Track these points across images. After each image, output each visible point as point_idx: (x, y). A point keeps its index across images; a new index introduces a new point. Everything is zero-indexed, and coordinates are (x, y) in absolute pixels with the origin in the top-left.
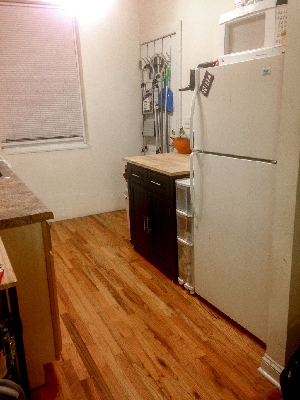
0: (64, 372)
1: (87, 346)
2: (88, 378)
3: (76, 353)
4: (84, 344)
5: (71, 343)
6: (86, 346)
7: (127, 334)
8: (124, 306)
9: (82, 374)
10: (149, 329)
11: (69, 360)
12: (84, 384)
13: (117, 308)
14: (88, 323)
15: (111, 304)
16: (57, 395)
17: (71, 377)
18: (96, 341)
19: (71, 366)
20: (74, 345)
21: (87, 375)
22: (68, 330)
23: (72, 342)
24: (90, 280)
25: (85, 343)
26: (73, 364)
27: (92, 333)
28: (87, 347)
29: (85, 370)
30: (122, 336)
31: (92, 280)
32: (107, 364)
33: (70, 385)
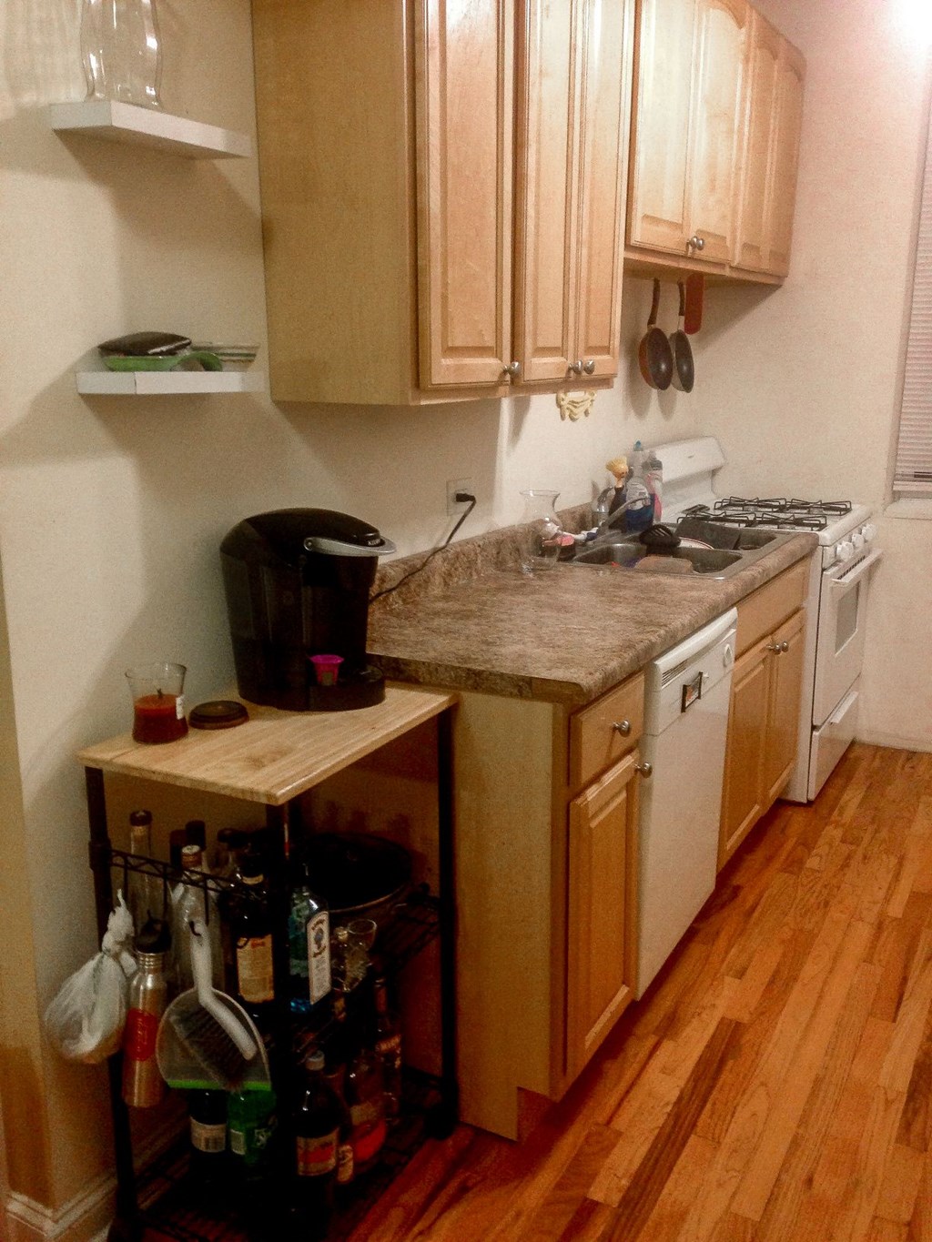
0: (581, 1148)
1: (696, 1134)
2: (608, 1206)
3: (651, 1131)
4: (694, 1125)
5: (666, 1100)
6: (691, 1133)
7: (827, 1186)
8: (915, 1112)
9: (607, 1187)
10: (909, 1224)
11: (619, 1134)
12: (588, 1210)
13: (888, 1103)
14: (762, 1084)
15: (883, 1080)
16: (512, 1185)
17: (580, 1171)
18: (728, 1140)
19: (607, 1150)
20: (669, 1109)
21: (616, 1198)
22: (698, 1064)
23: (674, 1099)
24: (905, 980)
25: (698, 1124)
26: (616, 1150)
27: (742, 1115)
28: (692, 1136)
29: (625, 1182)
30: (810, 1181)
31: (910, 984)
32: (686, 1212)
33: (560, 1186)
